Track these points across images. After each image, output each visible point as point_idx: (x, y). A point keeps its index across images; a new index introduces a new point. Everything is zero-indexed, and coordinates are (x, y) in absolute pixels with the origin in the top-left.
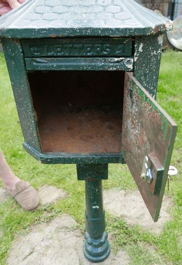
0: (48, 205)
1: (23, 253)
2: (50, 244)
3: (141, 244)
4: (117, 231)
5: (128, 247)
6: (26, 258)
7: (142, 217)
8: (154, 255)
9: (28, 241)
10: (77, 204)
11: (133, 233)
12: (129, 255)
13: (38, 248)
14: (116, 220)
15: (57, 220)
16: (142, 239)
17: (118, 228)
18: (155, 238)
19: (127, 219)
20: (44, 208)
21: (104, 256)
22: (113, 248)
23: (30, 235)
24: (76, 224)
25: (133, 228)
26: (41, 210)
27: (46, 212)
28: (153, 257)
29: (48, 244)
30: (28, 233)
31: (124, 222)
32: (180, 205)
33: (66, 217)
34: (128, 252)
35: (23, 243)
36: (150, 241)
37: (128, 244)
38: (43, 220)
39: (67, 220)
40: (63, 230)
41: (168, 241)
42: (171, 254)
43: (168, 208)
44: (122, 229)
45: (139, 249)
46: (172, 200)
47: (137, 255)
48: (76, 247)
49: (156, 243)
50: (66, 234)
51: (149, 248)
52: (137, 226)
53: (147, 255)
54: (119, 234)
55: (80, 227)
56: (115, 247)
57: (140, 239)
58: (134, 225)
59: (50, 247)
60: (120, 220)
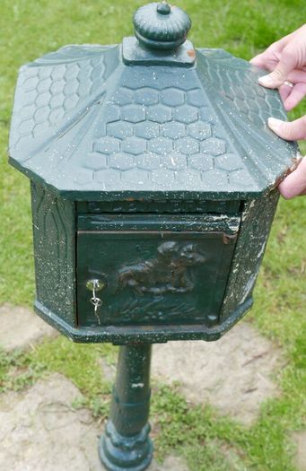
0: (16, 354)
2: (30, 437)
3: (212, 445)
4: (165, 417)
5: (186, 449)
7: (218, 387)
8: (236, 466)
11: (196, 422)
12: (188, 465)
13: (6, 444)
14: (163, 393)
15: (39, 386)
17: (167, 411)
18: (241, 433)
19: (186, 391)
20: (9, 359)
21: (142, 466)
22: (157, 450)
24: (81, 398)
25: (199, 412)
26: (3, 363)
27: (15, 368)
28: (234, 469)
29: (25, 436)
31: (181, 397)
32: (300, 366)
33: (59, 381)
34: (187, 458)
36: (231, 439)
37: (186, 443)
38: (9, 385)
39: (61, 388)
40: (54, 409)
41: (267, 439)
42: (269, 465)
43: (273, 370)
44: (177, 411)
45: (209, 453)
46: (285, 352)
47: (204, 466)
48: (84, 445)
49: (243, 443)
50: (60, 417)
51: (228, 452)
52: (207, 407)
53: (224, 466)
54: (170, 423)
55: (88, 403)
56: (161, 448)
57: (211, 434)
58: (201, 404)
59: (31, 443)
60: (173, 392)
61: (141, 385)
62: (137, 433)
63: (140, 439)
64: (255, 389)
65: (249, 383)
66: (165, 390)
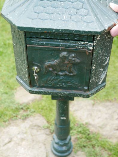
3: (97, 149)
4: (79, 136)
5: (86, 150)
7: (104, 126)
9: (7, 132)
10: (49, 107)
12: (86, 155)
13: (15, 139)
15: (31, 118)
16: (100, 145)
17: (81, 133)
18: (110, 146)
19: (90, 126)
20: (21, 107)
22: (74, 148)
24: (47, 125)
25: (94, 135)
27: (23, 111)
29: (23, 137)
30: (7, 126)
31: (88, 128)
33: (39, 117)
34: (86, 153)
36: (106, 148)
37: (87, 147)
38: (19, 117)
39: (40, 120)
40: (36, 128)
44: (85, 134)
45: (95, 152)
48: (45, 143)
50: (37, 131)
51: (104, 153)
52: (98, 134)
54: (81, 138)
55: (49, 127)
56: (76, 148)
57: (98, 145)
58: (96, 132)
59: (25, 139)
60: (85, 126)
61: (65, 118)
62: (65, 139)
63: (67, 142)
66: (82, 125)
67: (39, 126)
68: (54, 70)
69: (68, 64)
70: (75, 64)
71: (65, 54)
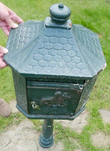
0: (16, 114)
1: (5, 143)
2: (20, 138)
3: (70, 139)
4: (57, 131)
5: (63, 140)
6: (7, 145)
7: (72, 122)
8: (77, 145)
9: (7, 136)
11: (66, 132)
12: (64, 144)
13: (13, 140)
14: (57, 124)
15: (22, 123)
16: (71, 135)
17: (58, 129)
18: (78, 135)
19: (63, 124)
20: (14, 115)
21: (50, 145)
22: (55, 140)
23: (8, 132)
24: (34, 126)
25: (66, 130)
26: (12, 116)
27: (15, 118)
28: (76, 146)
29: (19, 137)
30: (6, 131)
31: (62, 126)
32: (93, 116)
33: (28, 122)
34: (63, 143)
35: (4, 136)
36: (75, 137)
37: (63, 138)
38: (14, 123)
39: (29, 124)
40: (27, 129)
41: (85, 137)
42: (85, 144)
43: (86, 117)
44: (60, 129)
45: (69, 141)
46: (89, 112)
47: (68, 145)
48: (35, 139)
49: (78, 138)
50: (28, 132)
51: (74, 141)
52: (69, 128)
53: (73, 145)
54: (59, 133)
55: (36, 128)
56: (56, 140)
58: (67, 127)
59: (20, 139)
60: (59, 124)
61: (50, 126)
62: (49, 137)
64: (81, 123)
65: (80, 121)
66: (57, 123)
67: (29, 128)
68: (49, 104)
69: (61, 100)
70: (66, 100)
71: (59, 92)
